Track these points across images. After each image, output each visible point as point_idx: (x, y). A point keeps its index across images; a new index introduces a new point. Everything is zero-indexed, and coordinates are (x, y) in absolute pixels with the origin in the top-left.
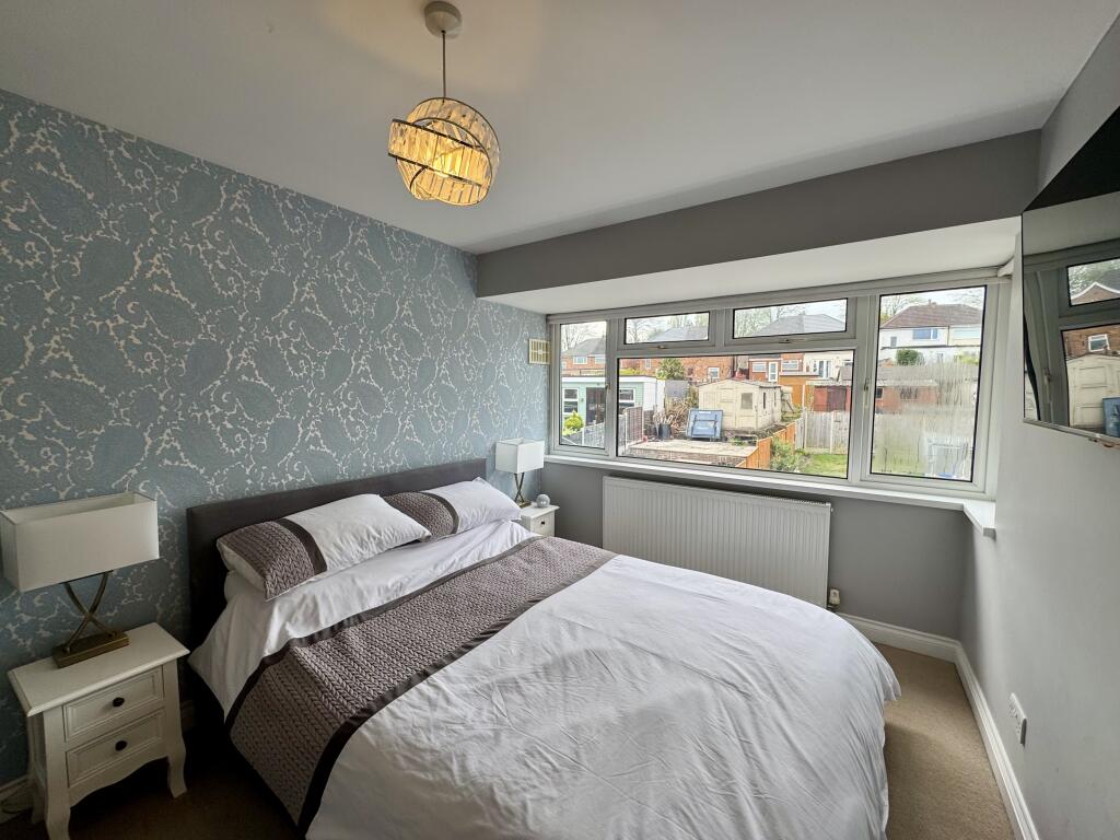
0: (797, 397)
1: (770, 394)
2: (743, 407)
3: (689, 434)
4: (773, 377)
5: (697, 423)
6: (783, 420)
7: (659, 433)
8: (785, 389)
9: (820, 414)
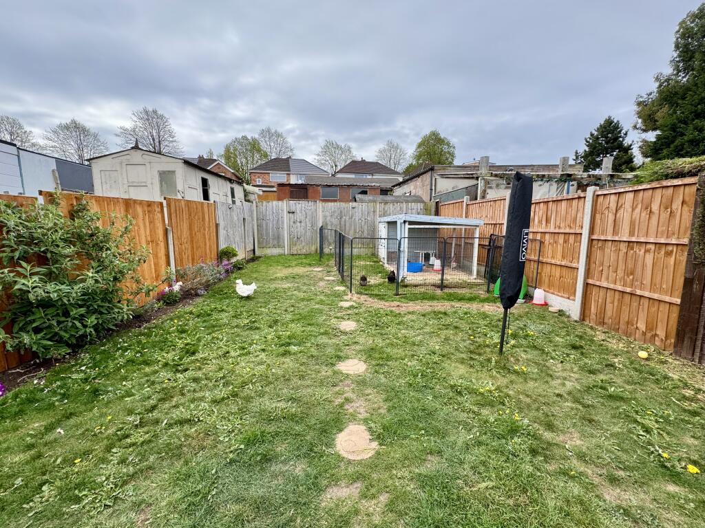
1: (220, 186)
9: (270, 203)
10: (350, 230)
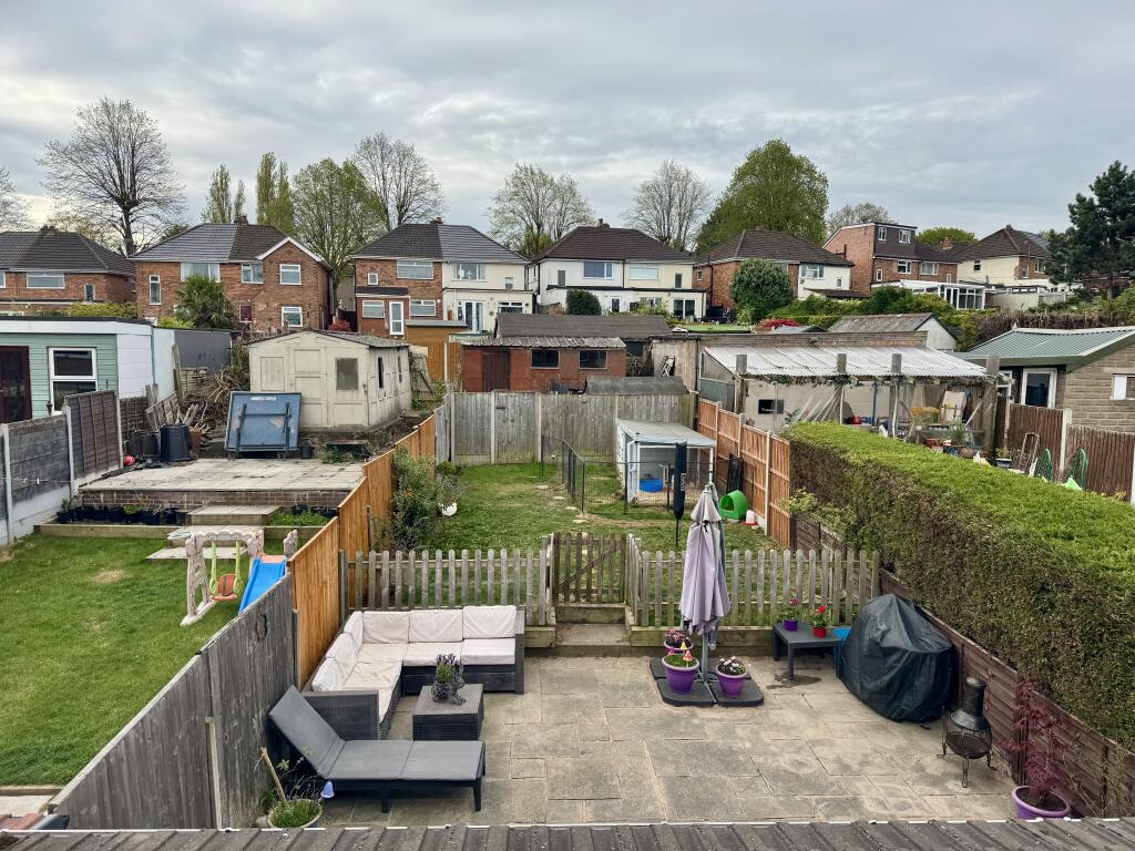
0: (435, 361)
1: (390, 361)
2: (340, 386)
3: (233, 445)
4: (397, 326)
5: (248, 421)
6: (415, 406)
7: (163, 448)
8: (416, 350)
9: (473, 397)
10: (578, 431)
